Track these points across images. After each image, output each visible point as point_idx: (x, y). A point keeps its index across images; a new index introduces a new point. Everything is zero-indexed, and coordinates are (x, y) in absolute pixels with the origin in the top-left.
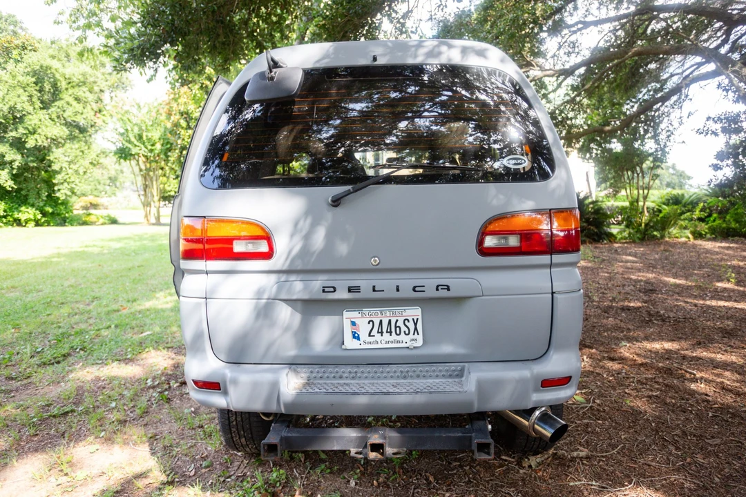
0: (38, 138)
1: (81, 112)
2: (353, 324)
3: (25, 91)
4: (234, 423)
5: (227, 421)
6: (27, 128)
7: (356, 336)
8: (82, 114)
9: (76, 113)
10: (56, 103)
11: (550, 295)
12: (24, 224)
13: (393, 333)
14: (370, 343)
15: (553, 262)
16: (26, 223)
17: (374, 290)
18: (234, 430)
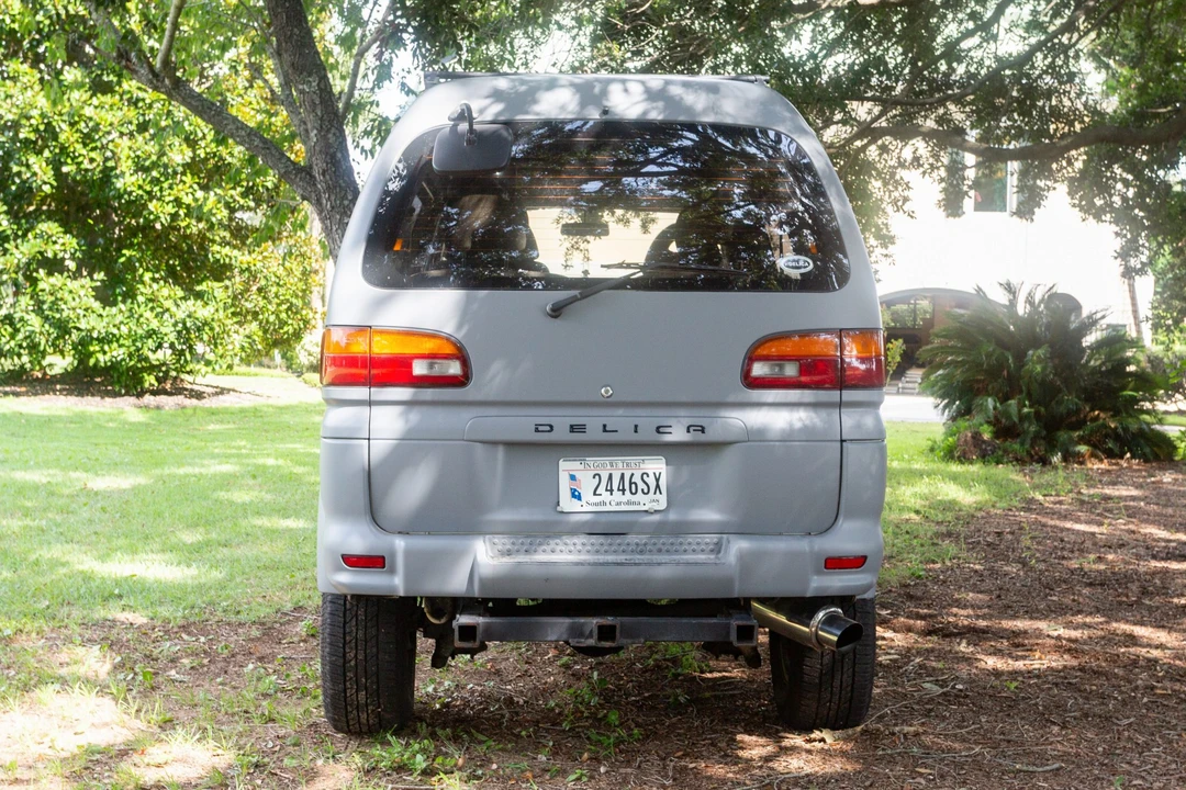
2: (573, 478)
5: (342, 661)
7: (576, 495)
11: (839, 444)
13: (627, 492)
14: (595, 504)
15: (843, 399)
17: (605, 430)
18: (350, 675)
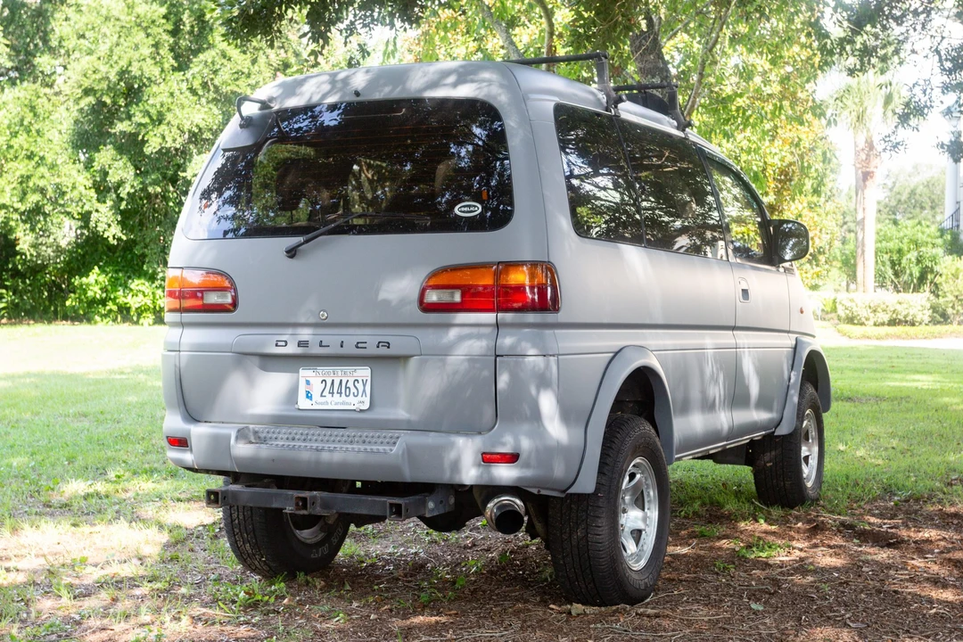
0: (166, 133)
1: (246, 71)
2: (308, 382)
3: (148, 35)
4: (237, 521)
6: (147, 113)
7: (308, 395)
8: (249, 76)
9: (238, 74)
10: (201, 56)
11: (494, 358)
12: (135, 318)
13: (343, 395)
14: (322, 404)
15: (500, 321)
16: (139, 315)
17: (321, 346)
18: (237, 530)
